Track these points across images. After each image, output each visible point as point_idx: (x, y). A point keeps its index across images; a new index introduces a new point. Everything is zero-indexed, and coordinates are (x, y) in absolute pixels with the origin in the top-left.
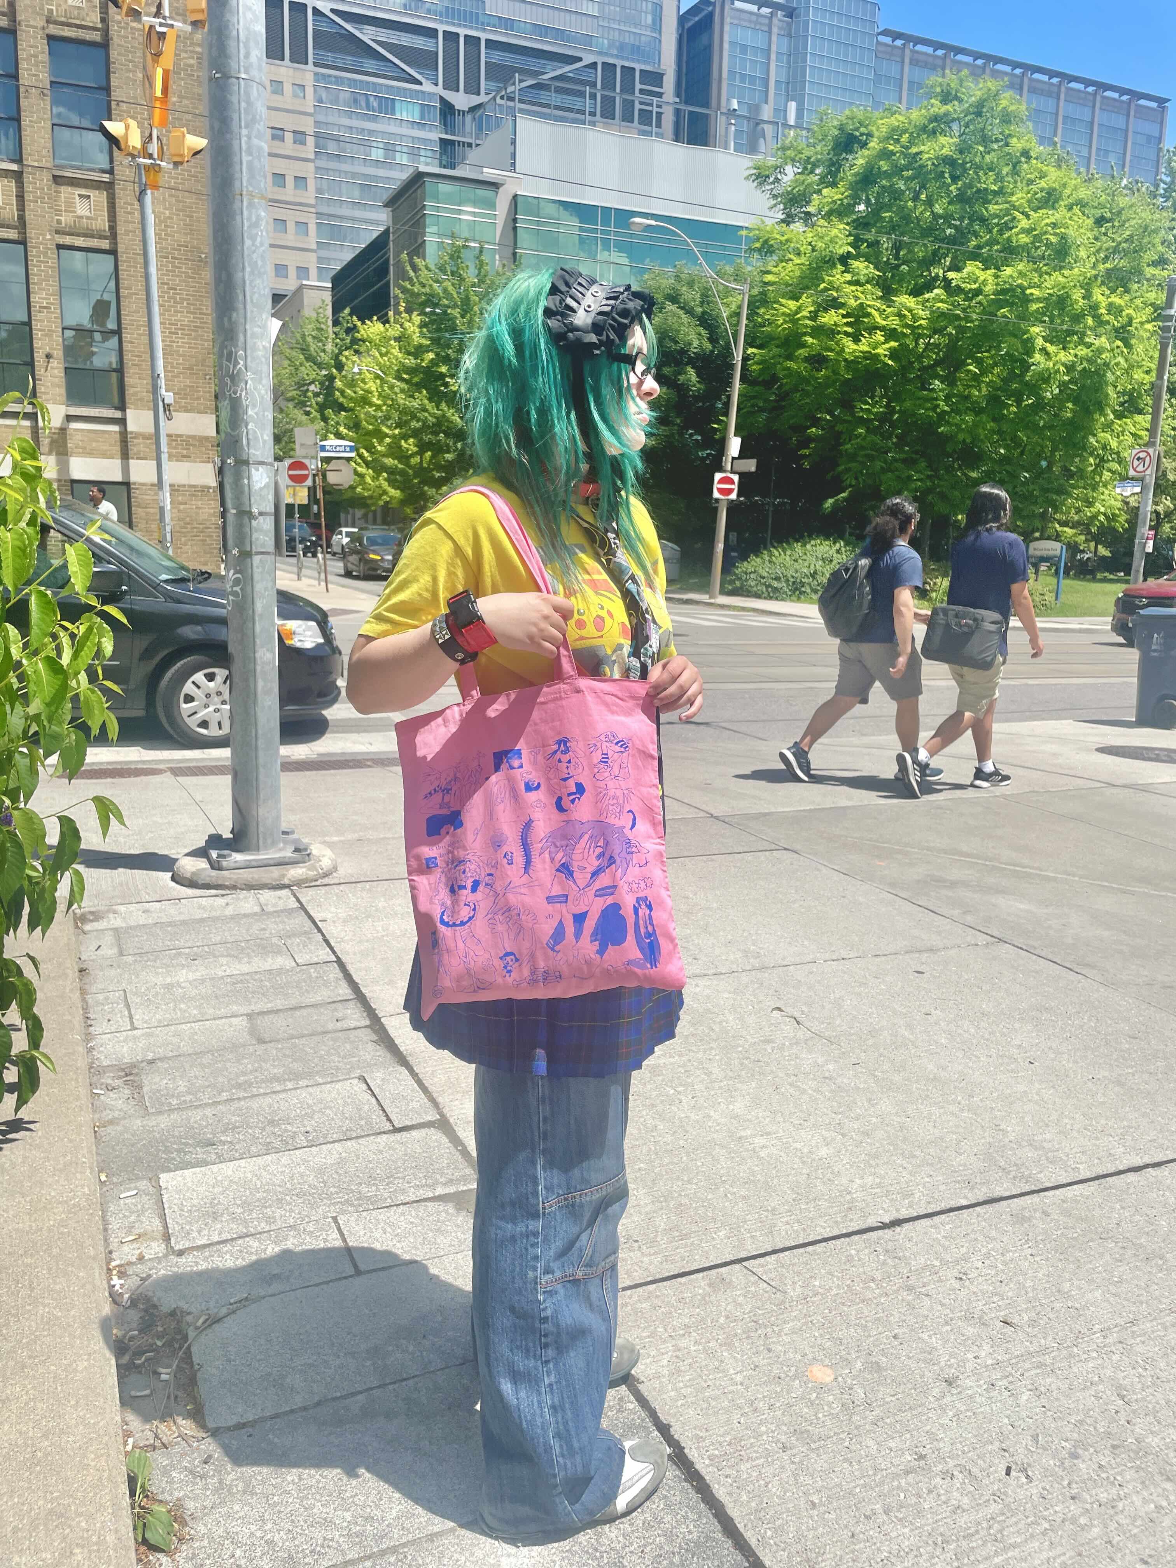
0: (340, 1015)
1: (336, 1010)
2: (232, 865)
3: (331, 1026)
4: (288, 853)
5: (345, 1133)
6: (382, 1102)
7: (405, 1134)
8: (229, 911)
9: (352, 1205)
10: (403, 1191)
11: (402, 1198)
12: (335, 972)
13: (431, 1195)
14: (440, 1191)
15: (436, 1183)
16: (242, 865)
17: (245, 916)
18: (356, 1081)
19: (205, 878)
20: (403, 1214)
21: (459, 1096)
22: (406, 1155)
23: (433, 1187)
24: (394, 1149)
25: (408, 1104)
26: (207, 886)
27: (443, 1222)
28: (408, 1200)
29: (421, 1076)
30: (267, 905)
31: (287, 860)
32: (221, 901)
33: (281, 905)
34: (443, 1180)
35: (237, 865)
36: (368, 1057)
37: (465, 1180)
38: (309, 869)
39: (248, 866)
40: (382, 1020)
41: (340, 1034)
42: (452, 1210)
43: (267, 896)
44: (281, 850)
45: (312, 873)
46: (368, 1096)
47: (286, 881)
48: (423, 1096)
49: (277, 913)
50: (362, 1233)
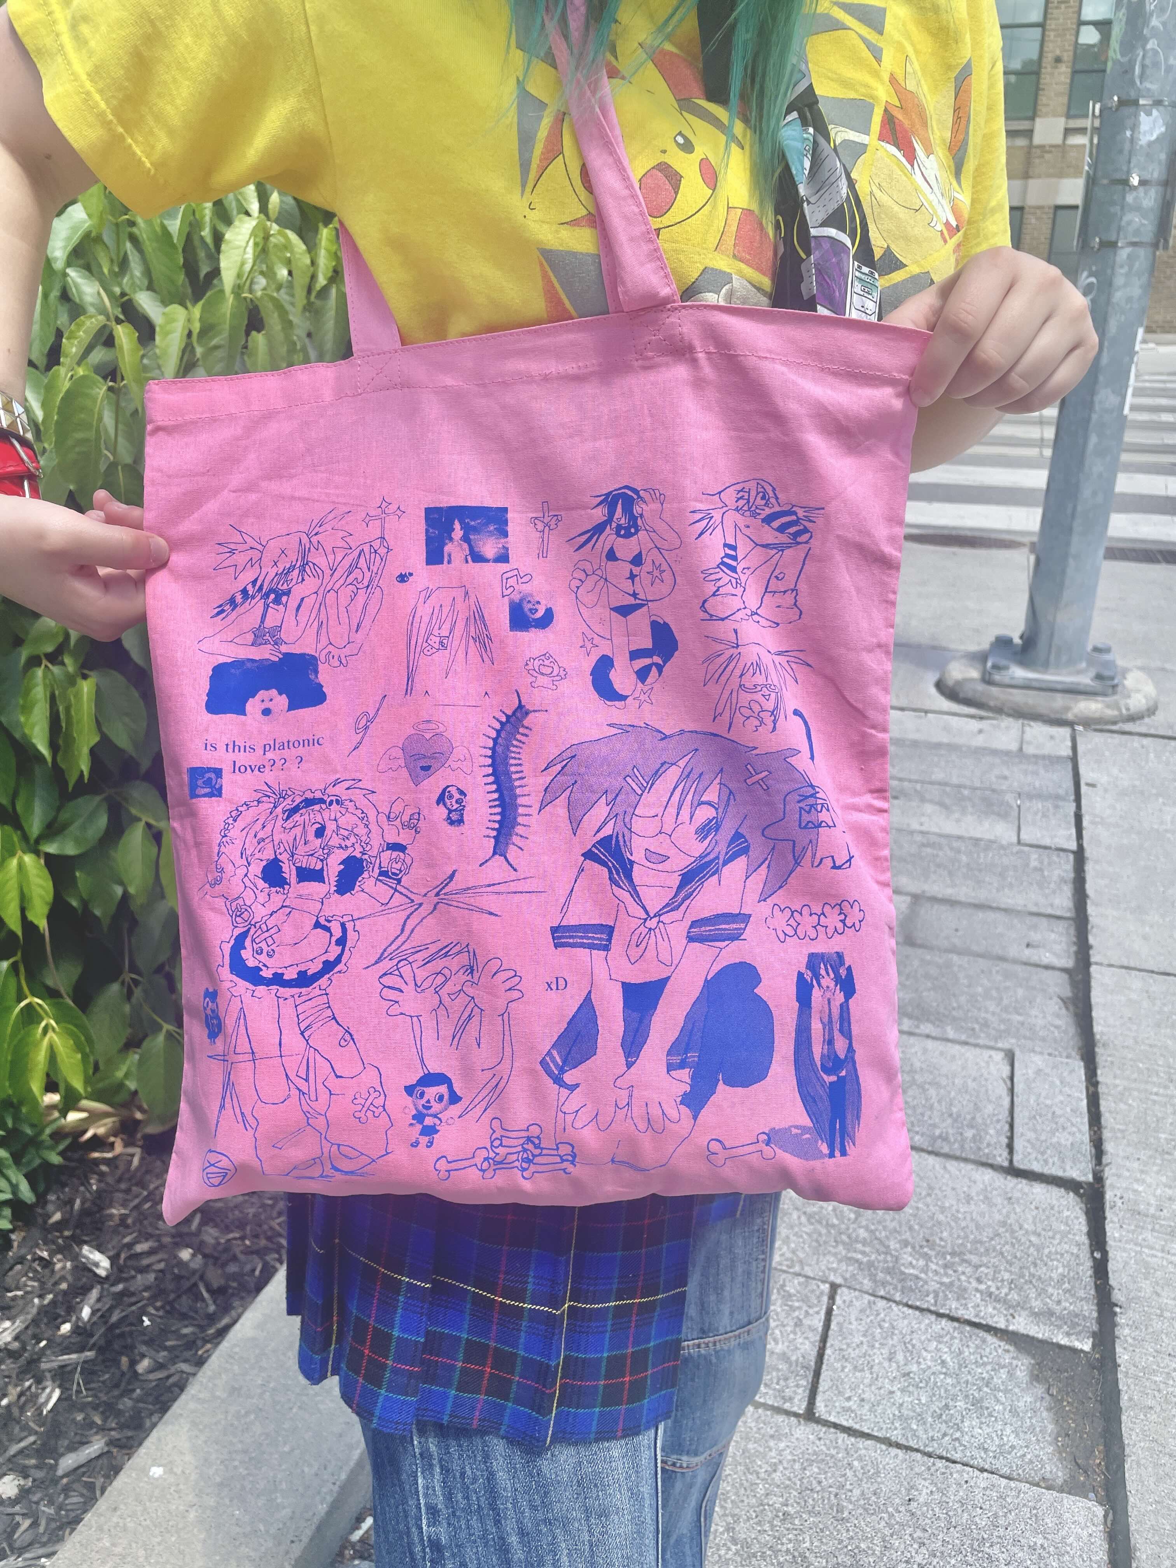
0: (1035, 937)
1: (1034, 927)
2: (1007, 680)
3: (1014, 951)
4: (1086, 680)
5: (934, 1139)
6: (1017, 1110)
7: (1023, 1184)
8: (979, 741)
9: (873, 1278)
10: (962, 1294)
11: (953, 1306)
12: (1066, 867)
13: (1002, 1325)
14: (1021, 1324)
15: (1021, 1305)
16: (1020, 682)
17: (995, 752)
18: (999, 1056)
19: (968, 691)
20: (939, 1338)
21: (1144, 1155)
22: (1004, 1224)
23: (1013, 1308)
24: (991, 1205)
25: (1053, 1132)
26: (968, 702)
27: (996, 1389)
28: (961, 1313)
29: (1102, 1089)
30: (1029, 743)
31: (1082, 688)
32: (975, 725)
33: (1049, 748)
34: (1037, 1304)
35: (1013, 682)
36: (1040, 1022)
37: (1074, 1325)
38: (1108, 706)
39: (1027, 686)
40: (1093, 969)
41: (1019, 968)
42: (1022, 1374)
43: (1037, 732)
44: (1079, 672)
45: (1111, 713)
46: (1002, 1090)
47: (1070, 716)
48: (1085, 1128)
49: (1037, 758)
50: (857, 1340)
